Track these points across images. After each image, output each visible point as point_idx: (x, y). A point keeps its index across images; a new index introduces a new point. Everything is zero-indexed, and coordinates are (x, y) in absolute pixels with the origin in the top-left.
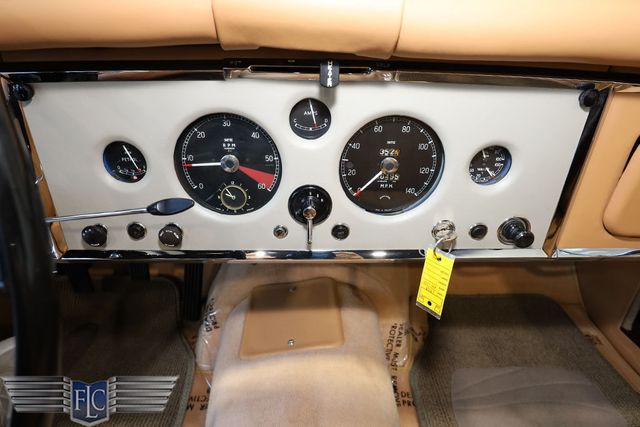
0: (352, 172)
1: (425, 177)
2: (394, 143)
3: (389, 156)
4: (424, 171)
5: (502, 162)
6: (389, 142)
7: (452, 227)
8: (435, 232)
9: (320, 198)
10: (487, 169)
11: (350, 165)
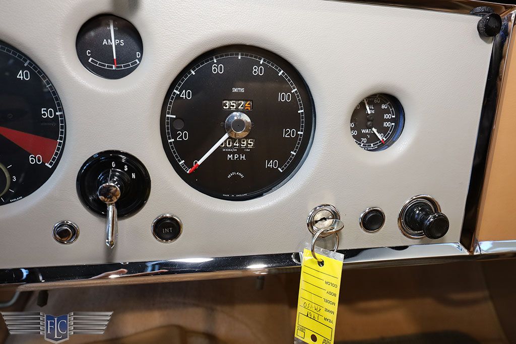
0: (184, 136)
1: (291, 143)
2: (242, 90)
3: (237, 110)
4: (288, 133)
5: (392, 120)
6: (235, 90)
7: (335, 215)
8: (311, 223)
9: (129, 172)
10: (375, 130)
11: (180, 125)
